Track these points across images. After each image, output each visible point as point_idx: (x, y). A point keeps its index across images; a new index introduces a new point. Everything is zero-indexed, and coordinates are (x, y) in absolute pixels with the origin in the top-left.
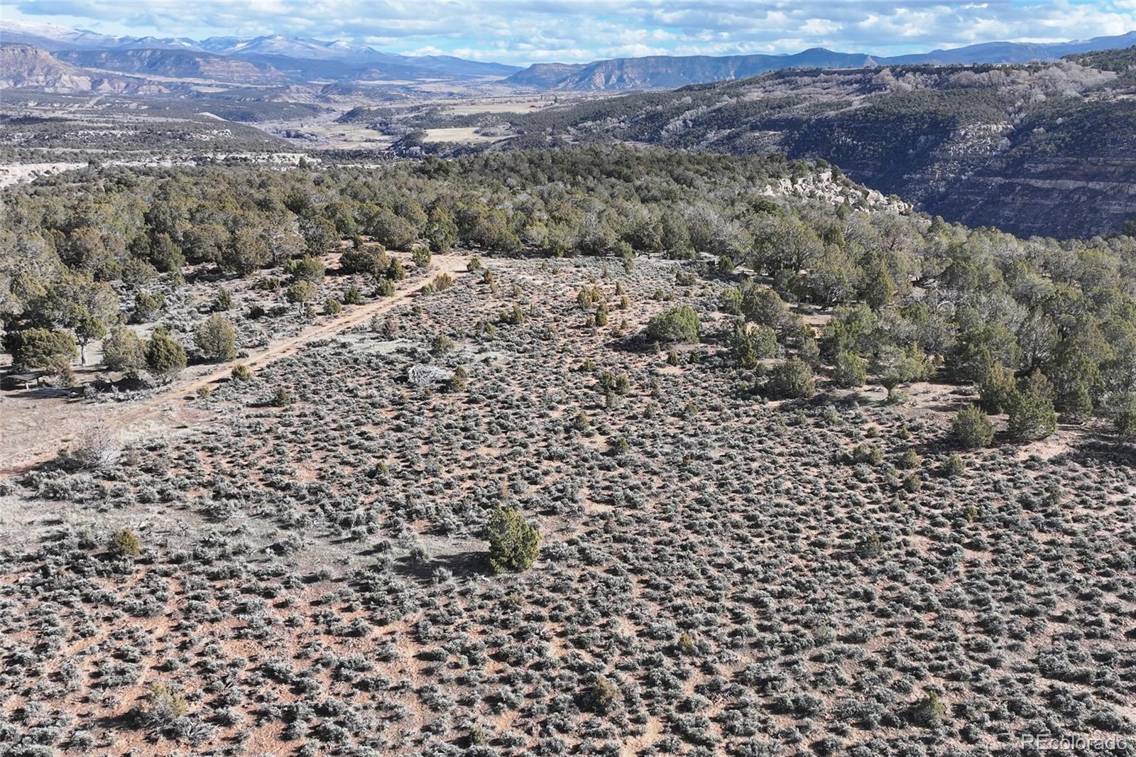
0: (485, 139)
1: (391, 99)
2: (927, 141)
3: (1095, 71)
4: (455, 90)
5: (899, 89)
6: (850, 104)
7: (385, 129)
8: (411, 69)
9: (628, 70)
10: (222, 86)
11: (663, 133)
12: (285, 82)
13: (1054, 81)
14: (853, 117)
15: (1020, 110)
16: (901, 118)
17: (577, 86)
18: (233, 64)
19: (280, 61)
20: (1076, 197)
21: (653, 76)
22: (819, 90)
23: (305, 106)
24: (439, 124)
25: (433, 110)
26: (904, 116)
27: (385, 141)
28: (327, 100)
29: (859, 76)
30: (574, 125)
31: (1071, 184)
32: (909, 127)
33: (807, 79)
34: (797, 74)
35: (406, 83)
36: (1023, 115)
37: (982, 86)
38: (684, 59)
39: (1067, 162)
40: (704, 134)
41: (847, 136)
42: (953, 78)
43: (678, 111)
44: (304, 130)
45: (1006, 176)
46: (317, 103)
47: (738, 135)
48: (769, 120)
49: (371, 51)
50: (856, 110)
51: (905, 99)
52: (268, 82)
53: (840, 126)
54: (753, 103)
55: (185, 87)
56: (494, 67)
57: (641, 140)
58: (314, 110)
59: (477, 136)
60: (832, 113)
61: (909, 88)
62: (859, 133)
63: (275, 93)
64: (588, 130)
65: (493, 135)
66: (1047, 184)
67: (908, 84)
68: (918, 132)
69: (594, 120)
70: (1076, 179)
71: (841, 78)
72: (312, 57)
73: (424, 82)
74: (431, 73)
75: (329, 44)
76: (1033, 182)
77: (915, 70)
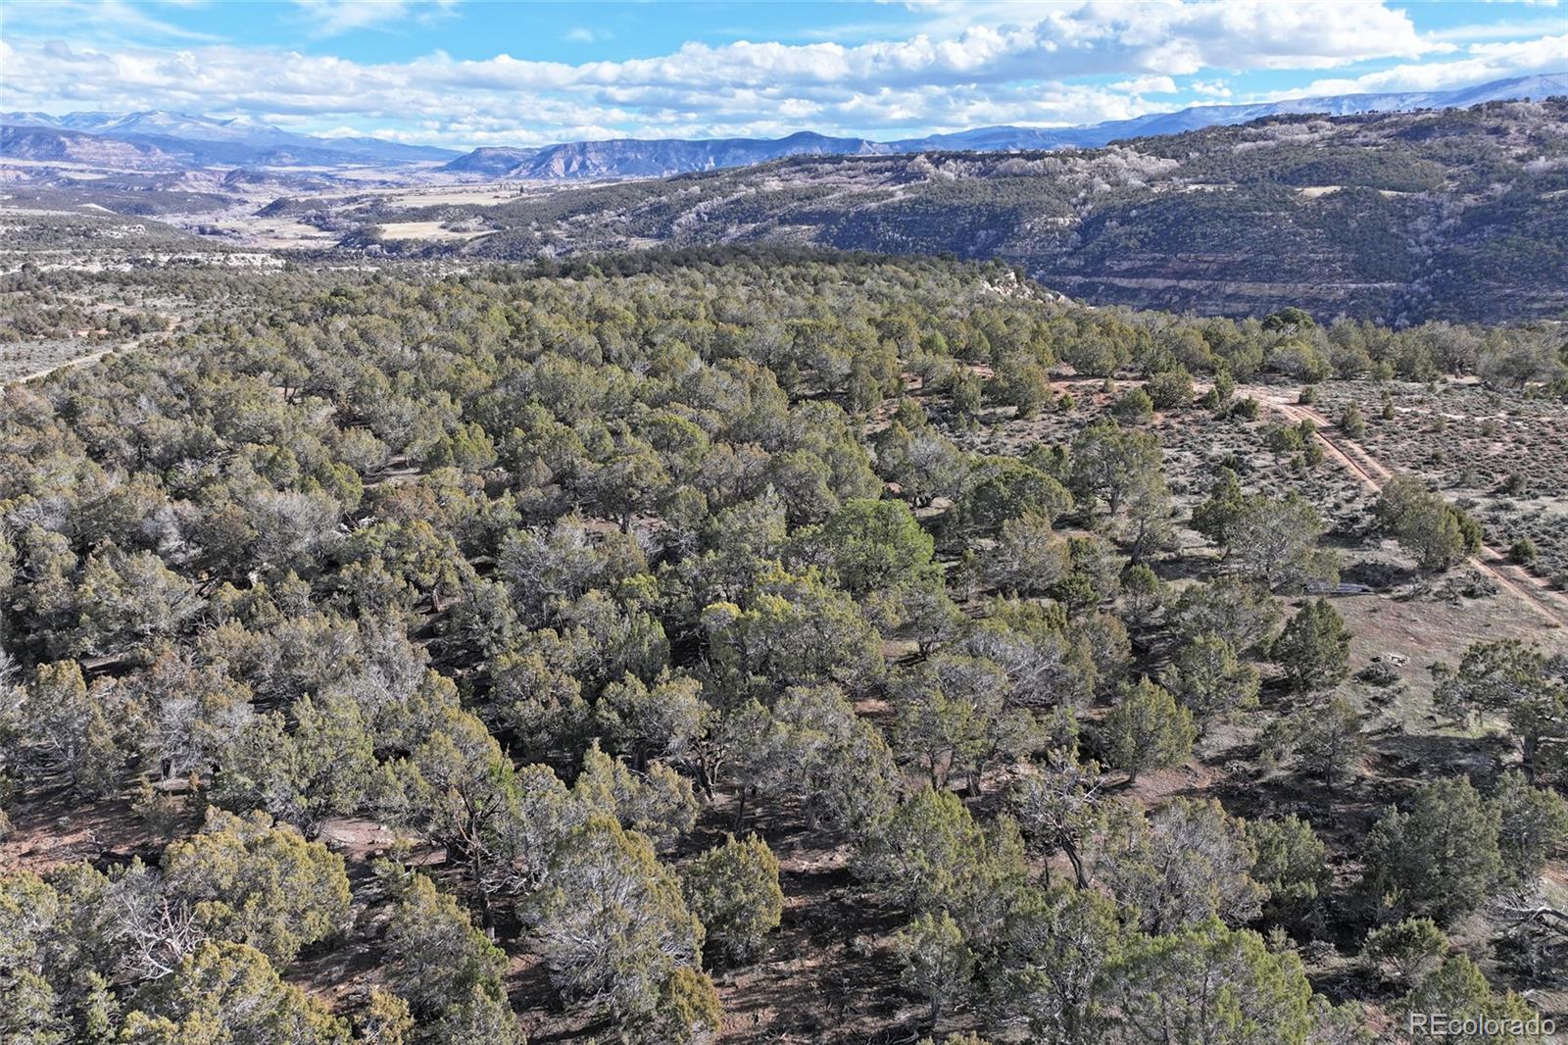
0: (457, 236)
1: (313, 188)
2: (988, 236)
3: (1153, 158)
4: (388, 177)
5: (941, 178)
6: (892, 195)
7: (322, 223)
8: (329, 152)
9: (592, 155)
10: (98, 172)
11: (675, 228)
12: (177, 168)
13: (1114, 169)
14: (898, 209)
15: (1085, 202)
16: (954, 211)
17: (533, 174)
18: (108, 145)
19: (167, 143)
20: (1167, 297)
21: (620, 162)
22: (845, 179)
23: (212, 196)
24: (390, 217)
25: (377, 201)
26: (958, 208)
27: (326, 238)
28: (235, 190)
29: (889, 163)
30: (564, 218)
31: (1159, 283)
32: (965, 220)
33: (828, 167)
34: (815, 161)
35: (324, 169)
36: (1089, 207)
37: (1038, 175)
38: (655, 144)
39: (1154, 259)
40: (724, 230)
41: (894, 231)
42: (1002, 166)
43: (689, 203)
44: (220, 225)
45: (1085, 275)
46: (223, 192)
47: (766, 230)
48: (800, 213)
49: (276, 132)
50: (901, 202)
51: (955, 190)
52: (155, 168)
53: (885, 219)
54: (775, 194)
55: (50, 173)
56: (429, 151)
57: (648, 236)
58: (224, 202)
59: (445, 232)
60: (873, 205)
61: (952, 176)
62: (908, 228)
63: (169, 181)
64: (582, 225)
65: (465, 230)
66: (1132, 283)
67: (950, 172)
68: (975, 227)
69: (587, 213)
70: (1165, 277)
71: (869, 165)
72: (204, 137)
73: (346, 169)
74: (354, 158)
75: (224, 123)
76: (1117, 281)
77: (956, 157)
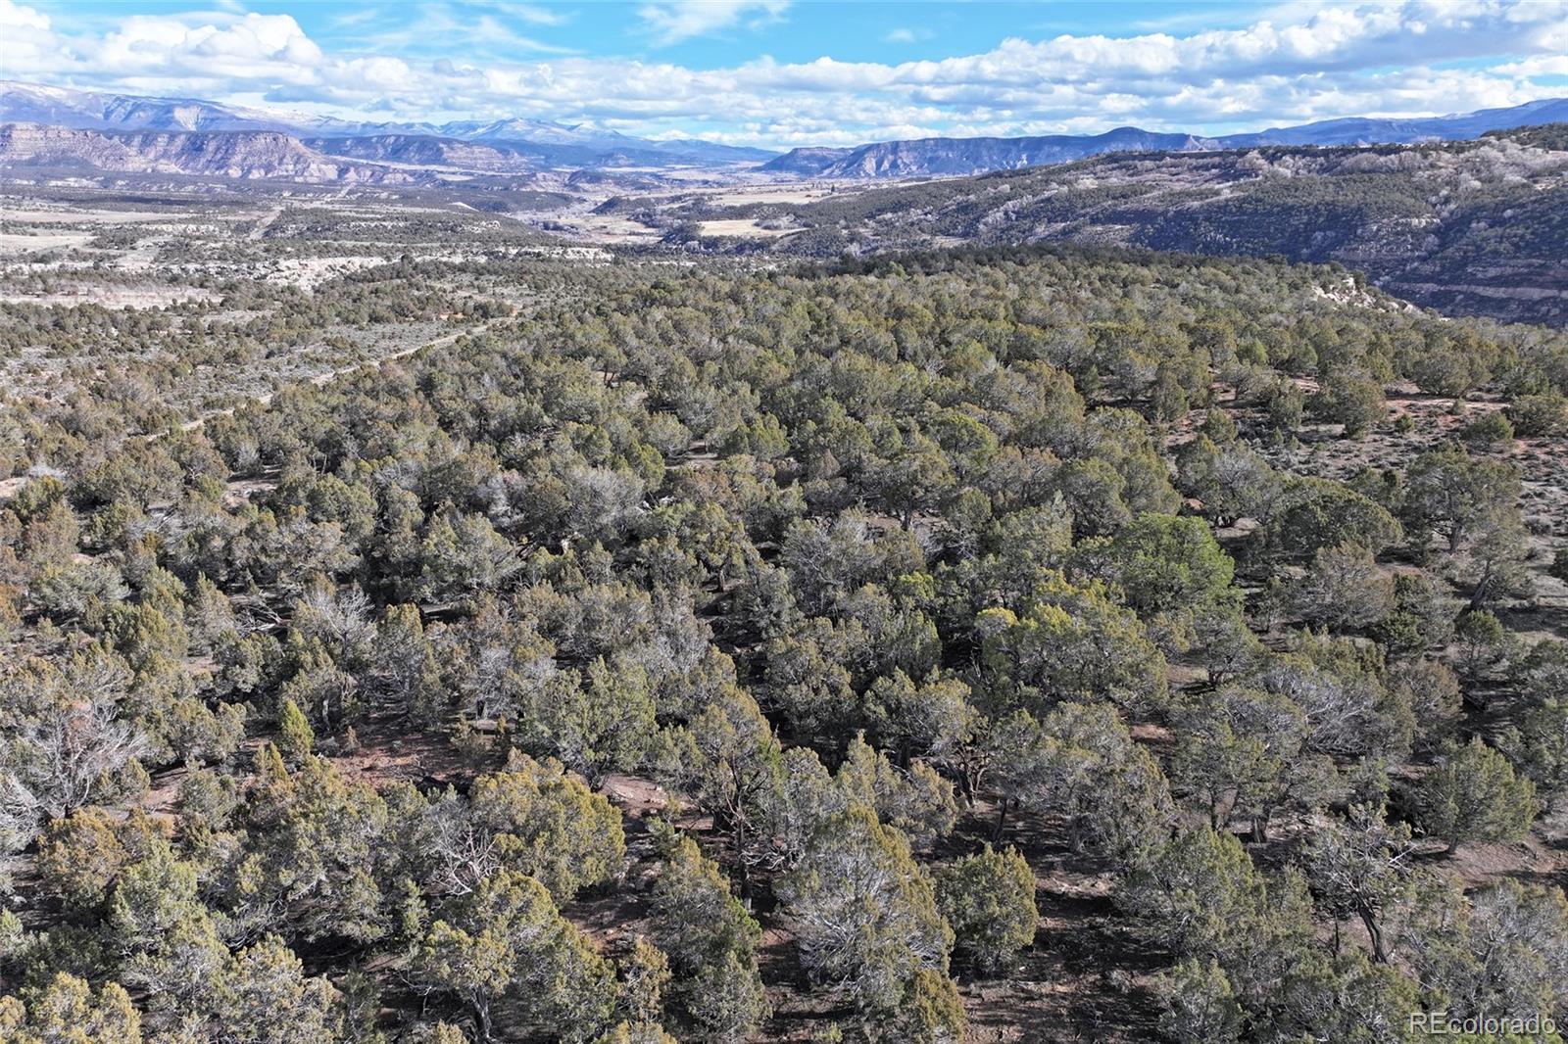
0: (769, 233)
1: (643, 187)
2: (1325, 238)
3: (1540, 151)
4: (711, 177)
5: (1274, 175)
6: (1217, 193)
7: (649, 220)
8: (659, 154)
9: (904, 154)
10: (467, 174)
11: (981, 226)
12: (530, 169)
13: (1488, 163)
14: (1224, 208)
15: (1447, 200)
16: (1288, 210)
17: (845, 173)
18: (476, 150)
19: (524, 147)
20: (1544, 309)
21: (931, 161)
22: (1167, 176)
23: (557, 195)
24: (709, 215)
25: (699, 200)
26: (1292, 207)
27: (651, 234)
28: (576, 189)
29: (1217, 160)
30: (872, 217)
31: (1536, 293)
32: (1299, 221)
33: (1148, 164)
34: (1134, 158)
35: (654, 170)
36: (1452, 206)
37: (1391, 172)
38: (967, 142)
39: (1529, 266)
40: (1031, 229)
41: (1216, 231)
42: (1348, 161)
43: (997, 201)
44: (562, 222)
45: (1440, 282)
46: (566, 192)
47: (1076, 229)
48: (1114, 212)
49: (616, 135)
50: (1227, 200)
51: (1292, 186)
52: (512, 170)
53: (1207, 219)
54: (1089, 192)
55: (429, 175)
56: (749, 152)
57: (953, 235)
58: (566, 200)
59: (758, 229)
60: (1196, 204)
61: (1288, 173)
62: (1234, 229)
63: (523, 181)
64: (889, 224)
65: (777, 228)
66: (1501, 293)
67: (1285, 169)
68: (1311, 228)
69: (894, 211)
70: (1542, 286)
71: (1194, 162)
72: (554, 141)
73: (674, 169)
74: (681, 159)
75: (572, 128)
76: (1480, 290)
77: (1295, 152)
